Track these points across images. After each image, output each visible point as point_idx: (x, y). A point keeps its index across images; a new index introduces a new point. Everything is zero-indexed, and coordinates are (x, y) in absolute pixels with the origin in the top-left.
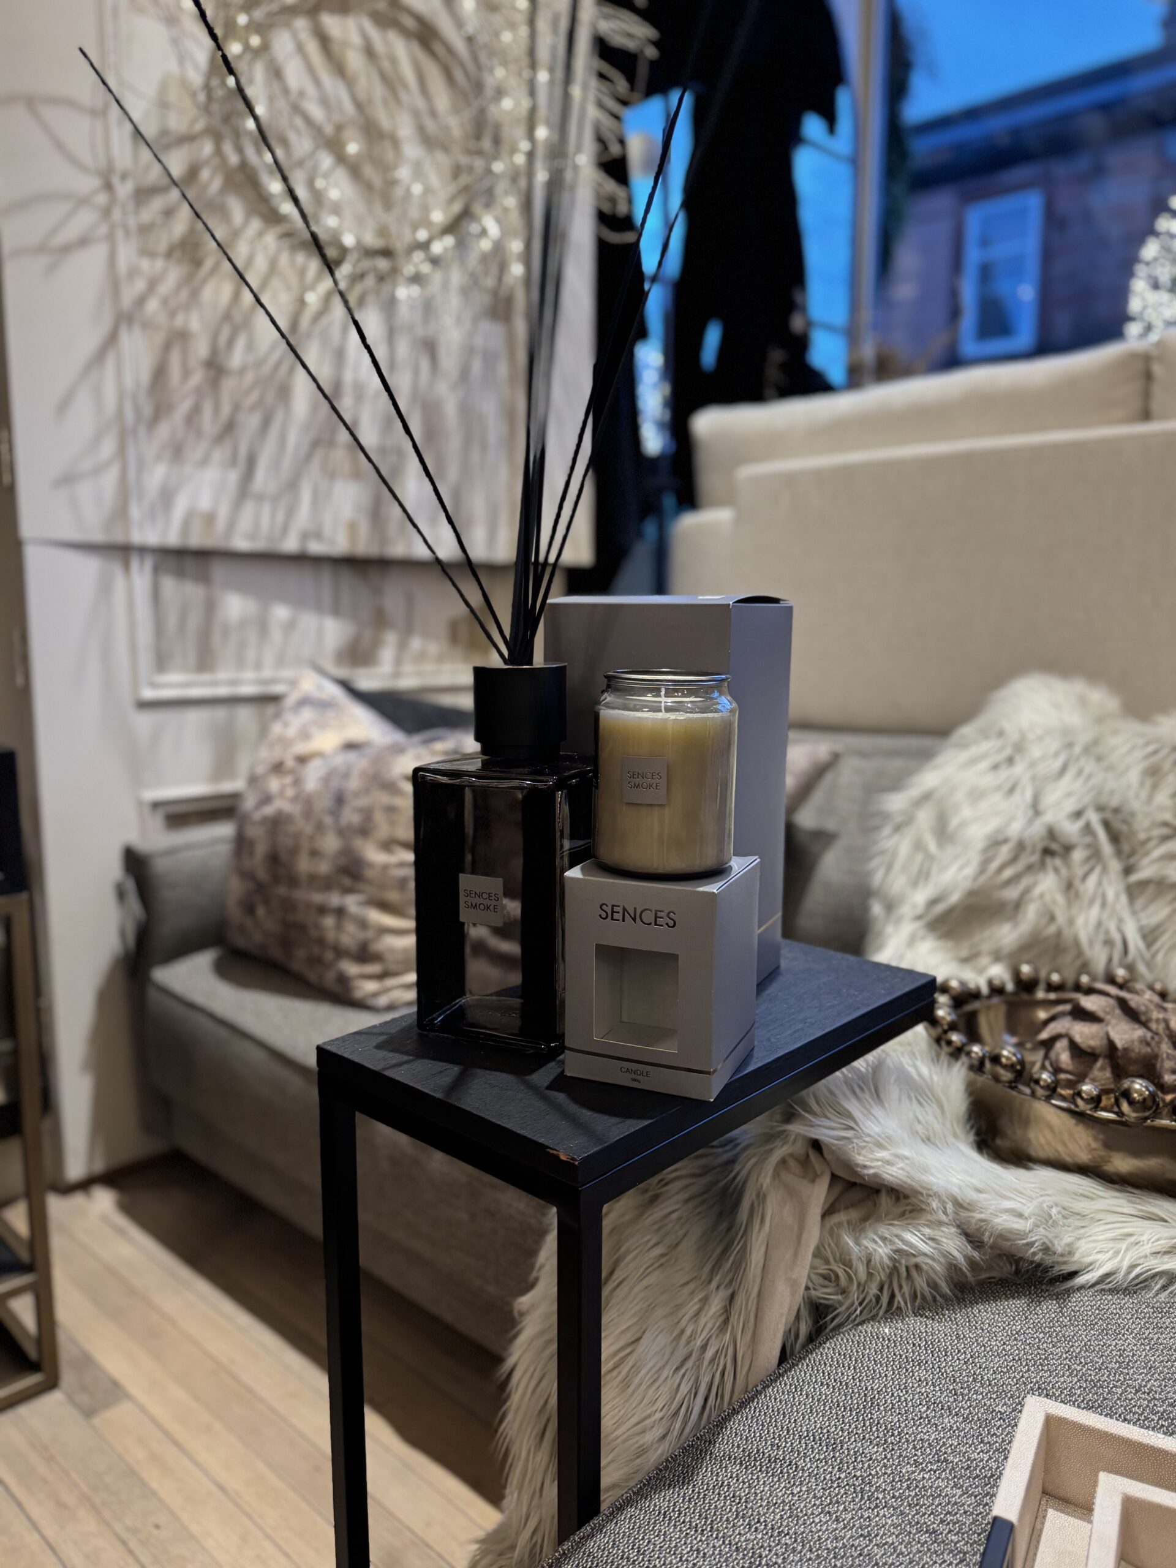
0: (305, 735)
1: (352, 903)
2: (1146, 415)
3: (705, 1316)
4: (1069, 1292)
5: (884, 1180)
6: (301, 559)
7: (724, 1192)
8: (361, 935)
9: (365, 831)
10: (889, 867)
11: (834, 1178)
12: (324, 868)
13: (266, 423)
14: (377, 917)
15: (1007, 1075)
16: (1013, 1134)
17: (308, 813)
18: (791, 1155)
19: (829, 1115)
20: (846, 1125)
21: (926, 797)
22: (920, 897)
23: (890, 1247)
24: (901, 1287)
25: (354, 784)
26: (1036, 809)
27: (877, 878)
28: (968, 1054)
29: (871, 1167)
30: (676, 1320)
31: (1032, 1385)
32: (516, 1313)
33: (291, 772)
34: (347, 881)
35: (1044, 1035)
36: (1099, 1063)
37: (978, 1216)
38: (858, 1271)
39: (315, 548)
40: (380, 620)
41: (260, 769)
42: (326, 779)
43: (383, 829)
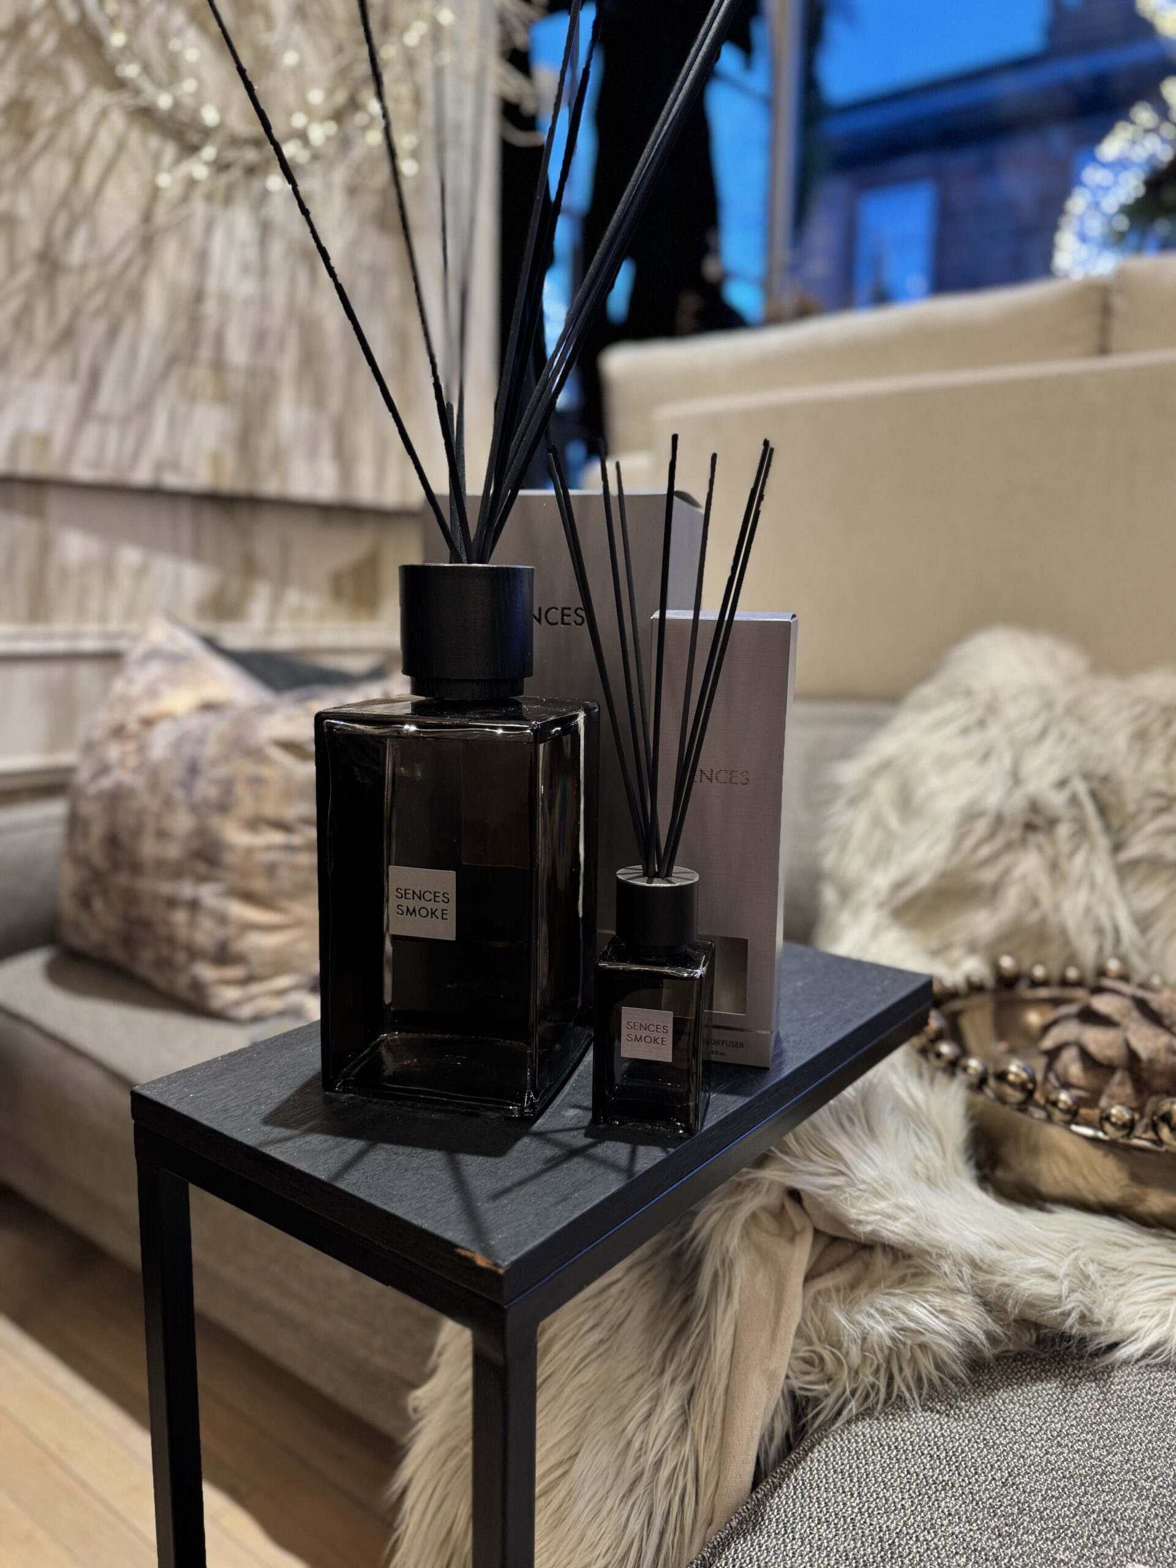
0: (152, 693)
1: (208, 894)
2: (1103, 350)
3: (658, 1421)
4: (1110, 1369)
5: (883, 1238)
6: (154, 493)
7: (679, 1254)
8: (220, 933)
9: (223, 807)
10: (843, 847)
11: (817, 1232)
12: (173, 851)
13: (113, 333)
14: (239, 910)
15: (1016, 1096)
16: (1020, 1165)
17: (154, 786)
18: (764, 1209)
19: (813, 1157)
20: (834, 1169)
21: (885, 766)
22: (882, 881)
23: (892, 1324)
24: (901, 1370)
25: (211, 750)
26: (1016, 778)
27: (829, 862)
28: (965, 1069)
29: (868, 1223)
30: (620, 1429)
31: (1095, 1516)
32: (410, 1410)
33: (135, 737)
34: (202, 868)
35: (1048, 1043)
36: (1118, 1077)
37: (999, 1279)
38: (850, 1353)
39: (172, 480)
40: (250, 569)
41: (98, 734)
42: (177, 745)
43: (246, 805)
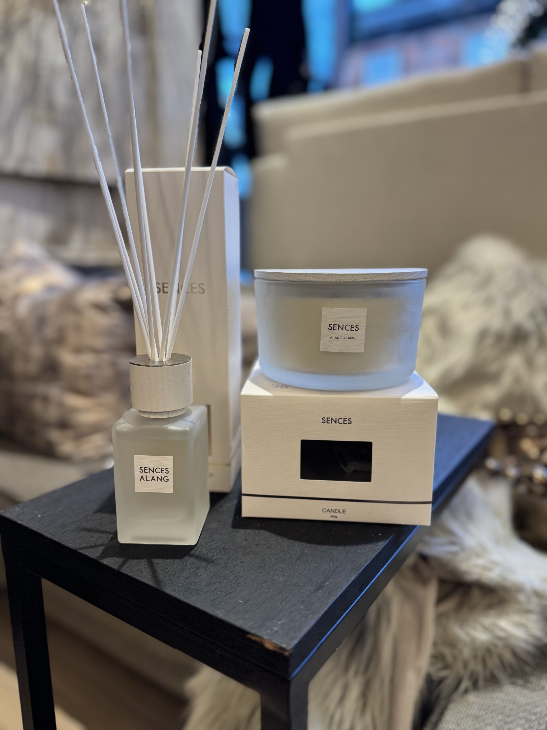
1: (53, 391)
3: (348, 701)
5: (481, 581)
8: (61, 413)
9: (60, 341)
12: (32, 368)
15: (539, 490)
17: (20, 331)
20: (451, 541)
23: (490, 634)
28: (506, 475)
34: (49, 376)
38: (464, 653)
39: (27, 169)
40: (71, 218)
42: (33, 309)
43: (72, 338)
